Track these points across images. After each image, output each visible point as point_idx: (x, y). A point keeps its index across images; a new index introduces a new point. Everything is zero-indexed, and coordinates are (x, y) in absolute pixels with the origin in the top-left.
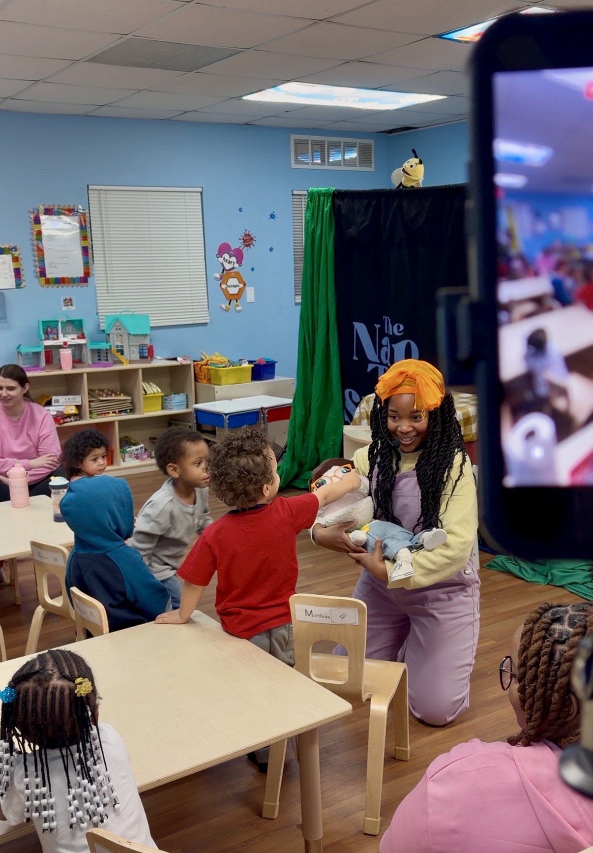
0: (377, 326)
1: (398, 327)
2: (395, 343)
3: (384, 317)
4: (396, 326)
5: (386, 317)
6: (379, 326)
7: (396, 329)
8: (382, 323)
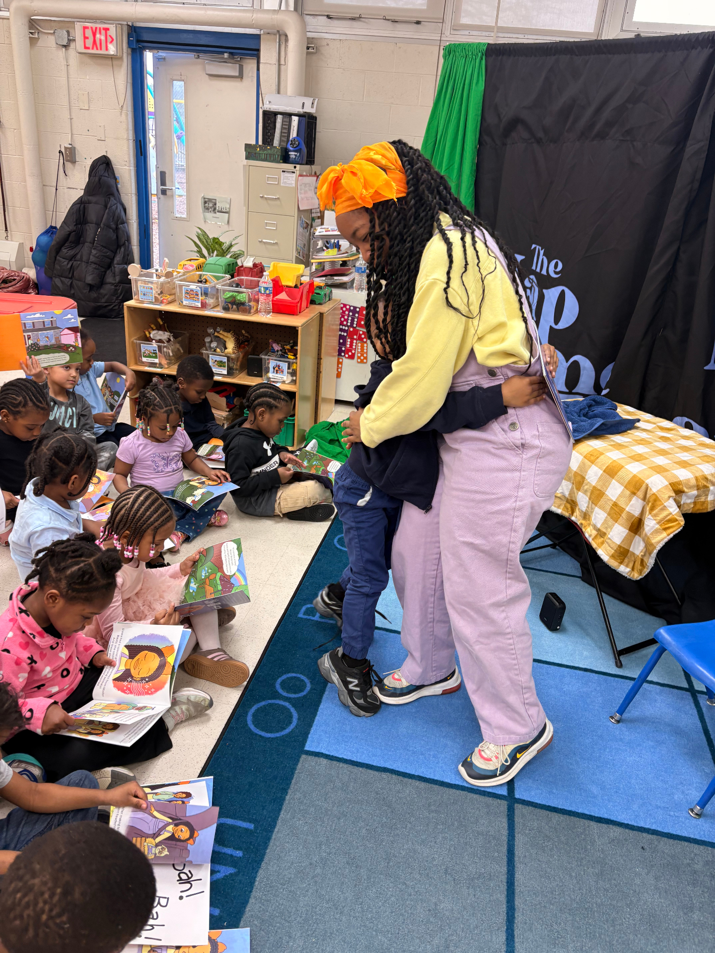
0: (519, 258)
1: (556, 266)
2: (548, 287)
3: (534, 246)
4: (553, 263)
5: (538, 247)
6: (523, 257)
7: (553, 268)
8: (530, 255)
